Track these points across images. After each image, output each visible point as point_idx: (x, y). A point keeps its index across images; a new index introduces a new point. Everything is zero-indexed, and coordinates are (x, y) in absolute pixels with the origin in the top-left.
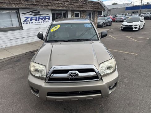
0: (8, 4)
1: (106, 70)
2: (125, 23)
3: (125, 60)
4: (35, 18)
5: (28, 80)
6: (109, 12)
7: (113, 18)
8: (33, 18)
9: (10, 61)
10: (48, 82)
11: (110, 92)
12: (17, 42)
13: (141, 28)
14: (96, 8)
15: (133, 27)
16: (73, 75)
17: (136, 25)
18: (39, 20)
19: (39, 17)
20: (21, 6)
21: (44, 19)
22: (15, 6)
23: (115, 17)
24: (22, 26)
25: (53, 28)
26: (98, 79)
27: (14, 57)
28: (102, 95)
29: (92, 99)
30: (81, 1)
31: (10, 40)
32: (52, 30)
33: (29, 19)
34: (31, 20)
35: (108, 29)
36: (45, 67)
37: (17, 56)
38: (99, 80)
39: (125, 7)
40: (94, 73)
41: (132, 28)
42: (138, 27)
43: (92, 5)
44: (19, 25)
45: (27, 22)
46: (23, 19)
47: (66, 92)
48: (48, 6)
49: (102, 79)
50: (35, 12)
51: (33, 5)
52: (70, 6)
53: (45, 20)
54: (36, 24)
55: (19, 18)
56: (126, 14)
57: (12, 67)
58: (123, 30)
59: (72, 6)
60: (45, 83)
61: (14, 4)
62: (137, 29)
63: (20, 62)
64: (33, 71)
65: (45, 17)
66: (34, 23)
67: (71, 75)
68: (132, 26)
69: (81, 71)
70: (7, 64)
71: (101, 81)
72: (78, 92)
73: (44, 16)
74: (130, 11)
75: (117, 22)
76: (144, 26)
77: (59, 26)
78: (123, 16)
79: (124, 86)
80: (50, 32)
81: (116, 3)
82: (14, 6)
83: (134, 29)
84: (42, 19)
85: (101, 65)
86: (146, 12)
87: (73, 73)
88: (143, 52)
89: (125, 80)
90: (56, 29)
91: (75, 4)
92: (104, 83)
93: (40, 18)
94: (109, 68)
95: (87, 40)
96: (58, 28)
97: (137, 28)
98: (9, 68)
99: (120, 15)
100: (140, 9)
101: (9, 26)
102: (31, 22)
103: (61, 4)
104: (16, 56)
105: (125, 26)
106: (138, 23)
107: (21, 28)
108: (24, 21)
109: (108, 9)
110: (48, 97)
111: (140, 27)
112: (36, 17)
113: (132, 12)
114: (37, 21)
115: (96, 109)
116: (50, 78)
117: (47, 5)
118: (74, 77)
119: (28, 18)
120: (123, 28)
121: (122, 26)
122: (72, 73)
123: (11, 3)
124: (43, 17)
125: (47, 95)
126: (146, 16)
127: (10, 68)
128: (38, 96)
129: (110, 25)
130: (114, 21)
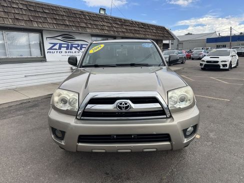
0: (27, 22)
1: (178, 103)
2: (207, 58)
3: (209, 107)
4: (66, 46)
5: (49, 117)
6: (180, 45)
7: (187, 54)
8: (63, 45)
9: (21, 106)
10: (80, 119)
11: (186, 141)
12: (36, 81)
13: (233, 66)
14: (160, 35)
15: (220, 64)
16: (123, 107)
17: (225, 61)
18: (71, 49)
19: (72, 45)
20: (46, 26)
21: (79, 48)
22: (37, 26)
23: (191, 51)
24: (45, 57)
25: (93, 49)
26: (165, 116)
27: (29, 101)
28: (172, 144)
29: (154, 151)
30: (138, 25)
31: (25, 76)
32: (91, 51)
33: (57, 47)
34: (60, 48)
35: (179, 68)
36: (77, 95)
37: (33, 100)
38: (167, 118)
39: (205, 38)
40: (157, 105)
41: (219, 66)
42: (228, 63)
43: (155, 31)
44: (42, 55)
45: (53, 51)
46: (47, 46)
47: (110, 136)
48: (87, 29)
49: (171, 116)
50: (67, 36)
51: (64, 26)
52: (120, 30)
53: (81, 49)
54: (66, 54)
55: (42, 44)
56: (208, 49)
57: (24, 114)
58: (203, 69)
59: (124, 30)
60: (76, 120)
61: (35, 23)
62: (227, 68)
63: (37, 108)
64: (57, 103)
65: (82, 45)
66: (64, 53)
67: (119, 106)
68: (218, 62)
69: (136, 100)
70: (17, 110)
71: (169, 120)
72: (131, 135)
73: (80, 43)
74: (215, 44)
75: (193, 59)
76: (237, 63)
77: (102, 46)
78: (203, 50)
79: (210, 143)
80: (88, 54)
81: (190, 33)
82: (35, 25)
83: (222, 67)
84: (76, 48)
85: (170, 94)
86: (239, 45)
87: (123, 103)
88: (239, 97)
89: (212, 135)
90: (98, 50)
91: (128, 28)
92: (175, 123)
93: (74, 45)
94: (182, 100)
95: (147, 65)
96: (100, 48)
97: (226, 65)
98: (18, 116)
99: (197, 49)
100: (229, 41)
101: (26, 55)
102: (59, 51)
103: (106, 27)
104: (32, 98)
105: (207, 62)
106: (228, 59)
107: (43, 59)
108: (50, 49)
109: (178, 41)
110: (80, 144)
111: (231, 64)
112: (68, 45)
113: (217, 46)
114: (69, 50)
115: (161, 175)
116: (85, 110)
117: (85, 27)
118: (124, 110)
119: (55, 44)
120: (203, 65)
121: (201, 62)
122: (121, 104)
123: (31, 21)
124: (78, 45)
125: (79, 142)
126: (240, 51)
127: (21, 115)
128: (63, 144)
129: (182, 63)
130: (189, 57)
